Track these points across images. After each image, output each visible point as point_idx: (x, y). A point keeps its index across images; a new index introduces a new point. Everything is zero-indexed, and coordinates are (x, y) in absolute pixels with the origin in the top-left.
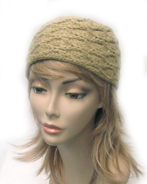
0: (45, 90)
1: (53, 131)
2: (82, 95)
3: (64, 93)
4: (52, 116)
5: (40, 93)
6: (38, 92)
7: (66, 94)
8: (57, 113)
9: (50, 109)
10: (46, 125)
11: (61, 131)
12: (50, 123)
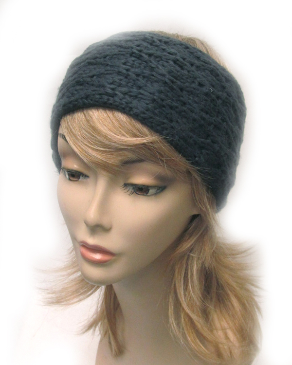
0: (86, 176)
1: (98, 257)
2: (158, 189)
3: (122, 184)
4: (96, 228)
5: (76, 181)
6: (71, 178)
7: (126, 185)
8: (105, 222)
9: (92, 214)
10: (85, 245)
11: (114, 258)
12: (91, 241)
